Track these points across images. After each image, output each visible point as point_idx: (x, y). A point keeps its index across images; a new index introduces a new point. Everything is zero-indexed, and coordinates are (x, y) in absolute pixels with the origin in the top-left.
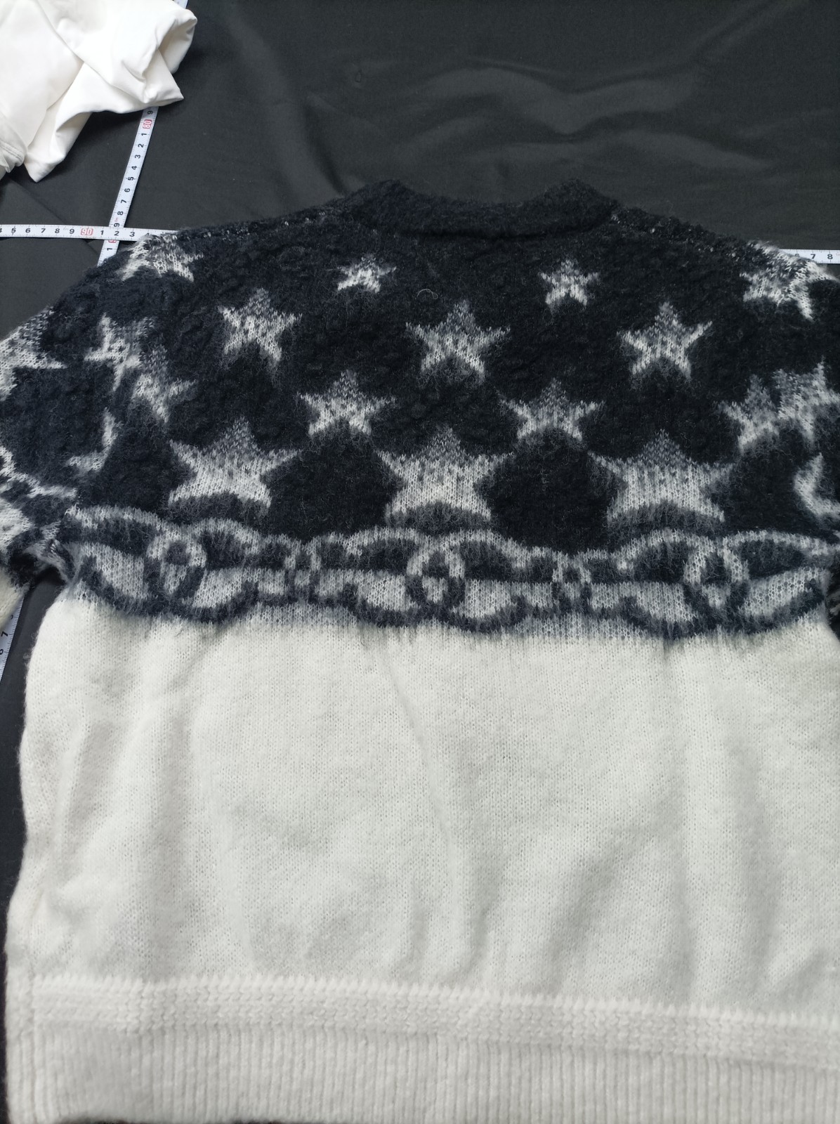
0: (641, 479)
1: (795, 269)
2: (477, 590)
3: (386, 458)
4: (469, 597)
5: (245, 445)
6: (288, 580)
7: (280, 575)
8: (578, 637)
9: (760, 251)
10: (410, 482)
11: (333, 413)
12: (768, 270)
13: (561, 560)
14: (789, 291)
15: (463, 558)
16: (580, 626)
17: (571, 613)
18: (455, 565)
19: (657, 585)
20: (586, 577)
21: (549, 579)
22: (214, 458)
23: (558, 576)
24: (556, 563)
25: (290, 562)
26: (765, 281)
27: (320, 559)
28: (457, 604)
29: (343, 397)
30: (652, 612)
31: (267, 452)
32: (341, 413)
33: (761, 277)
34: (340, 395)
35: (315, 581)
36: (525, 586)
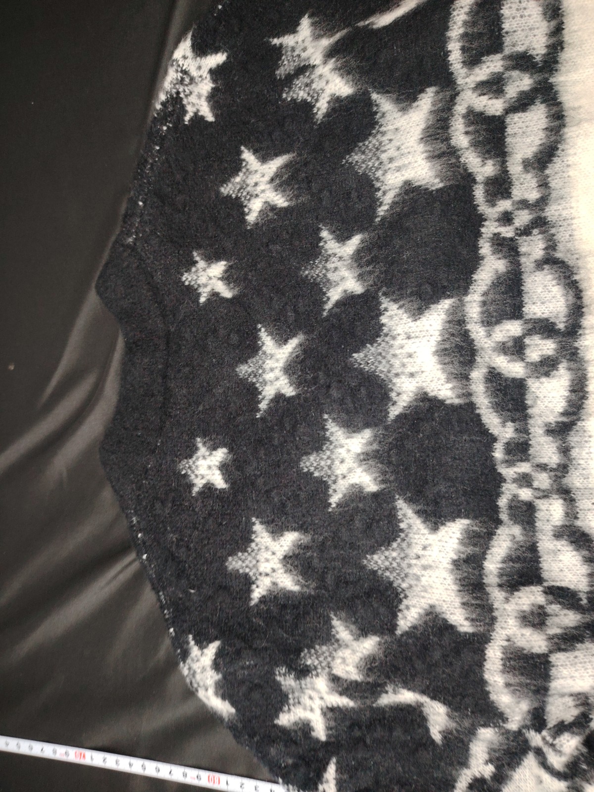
0: (399, 169)
1: (179, 69)
2: (534, 306)
3: (394, 412)
4: (543, 313)
5: (394, 554)
6: (545, 495)
7: (541, 505)
8: (571, 208)
9: (163, 104)
10: (417, 385)
11: (350, 470)
12: (182, 95)
13: (490, 228)
14: (201, 77)
15: (498, 322)
16: (559, 207)
17: (545, 218)
18: (508, 330)
19: (508, 140)
20: (505, 205)
21: (512, 239)
22: (411, 586)
23: (507, 232)
24: (495, 234)
25: (525, 494)
26: (193, 99)
27: (519, 464)
28: (554, 324)
29: (332, 463)
30: (538, 142)
31: (402, 530)
32: (350, 462)
33: (189, 103)
34: (330, 467)
35: (542, 467)
36: (523, 260)
